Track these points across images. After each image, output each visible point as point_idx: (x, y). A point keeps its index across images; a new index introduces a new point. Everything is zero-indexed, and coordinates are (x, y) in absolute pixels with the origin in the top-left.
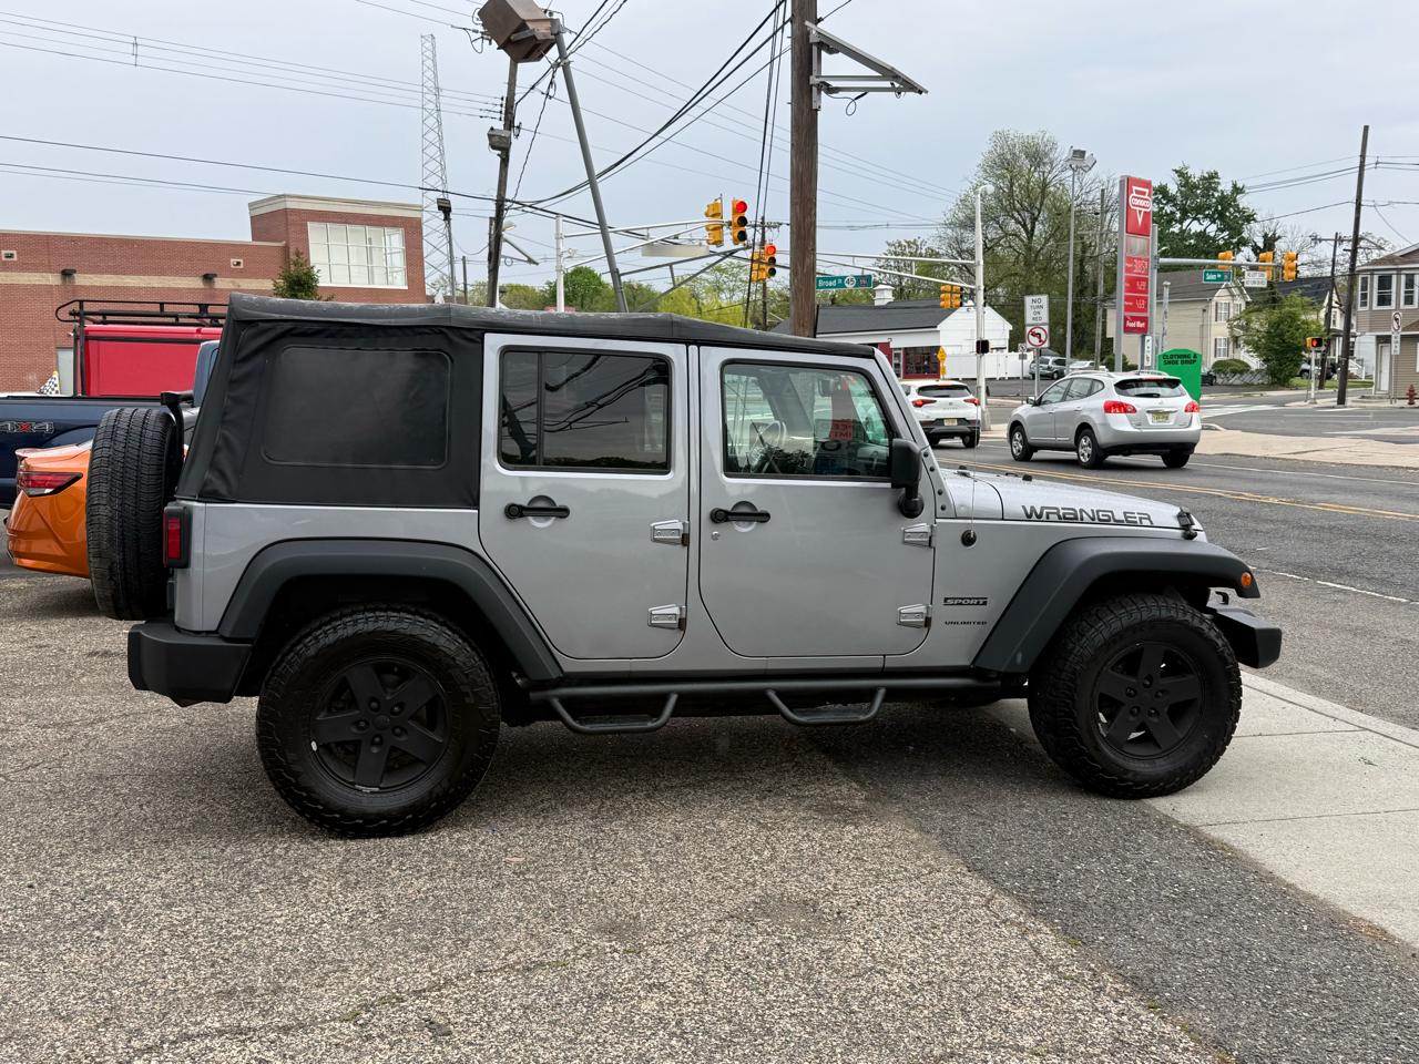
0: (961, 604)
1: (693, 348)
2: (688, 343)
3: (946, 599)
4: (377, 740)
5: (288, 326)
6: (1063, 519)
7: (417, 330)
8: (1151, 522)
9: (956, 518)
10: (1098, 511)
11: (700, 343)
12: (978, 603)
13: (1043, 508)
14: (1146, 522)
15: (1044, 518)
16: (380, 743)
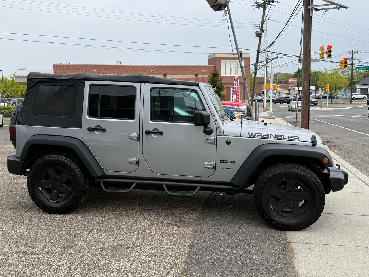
0: (226, 163)
1: (143, 84)
2: (141, 82)
3: (221, 161)
4: (56, 188)
5: (39, 80)
6: (264, 137)
7: (69, 80)
8: (299, 140)
9: (224, 136)
10: (277, 135)
11: (145, 82)
12: (232, 163)
13: (256, 134)
14: (296, 139)
15: (256, 136)
16: (57, 189)
